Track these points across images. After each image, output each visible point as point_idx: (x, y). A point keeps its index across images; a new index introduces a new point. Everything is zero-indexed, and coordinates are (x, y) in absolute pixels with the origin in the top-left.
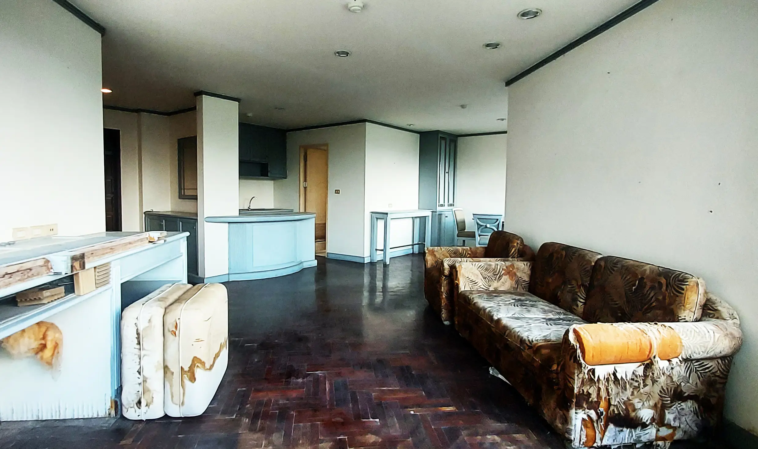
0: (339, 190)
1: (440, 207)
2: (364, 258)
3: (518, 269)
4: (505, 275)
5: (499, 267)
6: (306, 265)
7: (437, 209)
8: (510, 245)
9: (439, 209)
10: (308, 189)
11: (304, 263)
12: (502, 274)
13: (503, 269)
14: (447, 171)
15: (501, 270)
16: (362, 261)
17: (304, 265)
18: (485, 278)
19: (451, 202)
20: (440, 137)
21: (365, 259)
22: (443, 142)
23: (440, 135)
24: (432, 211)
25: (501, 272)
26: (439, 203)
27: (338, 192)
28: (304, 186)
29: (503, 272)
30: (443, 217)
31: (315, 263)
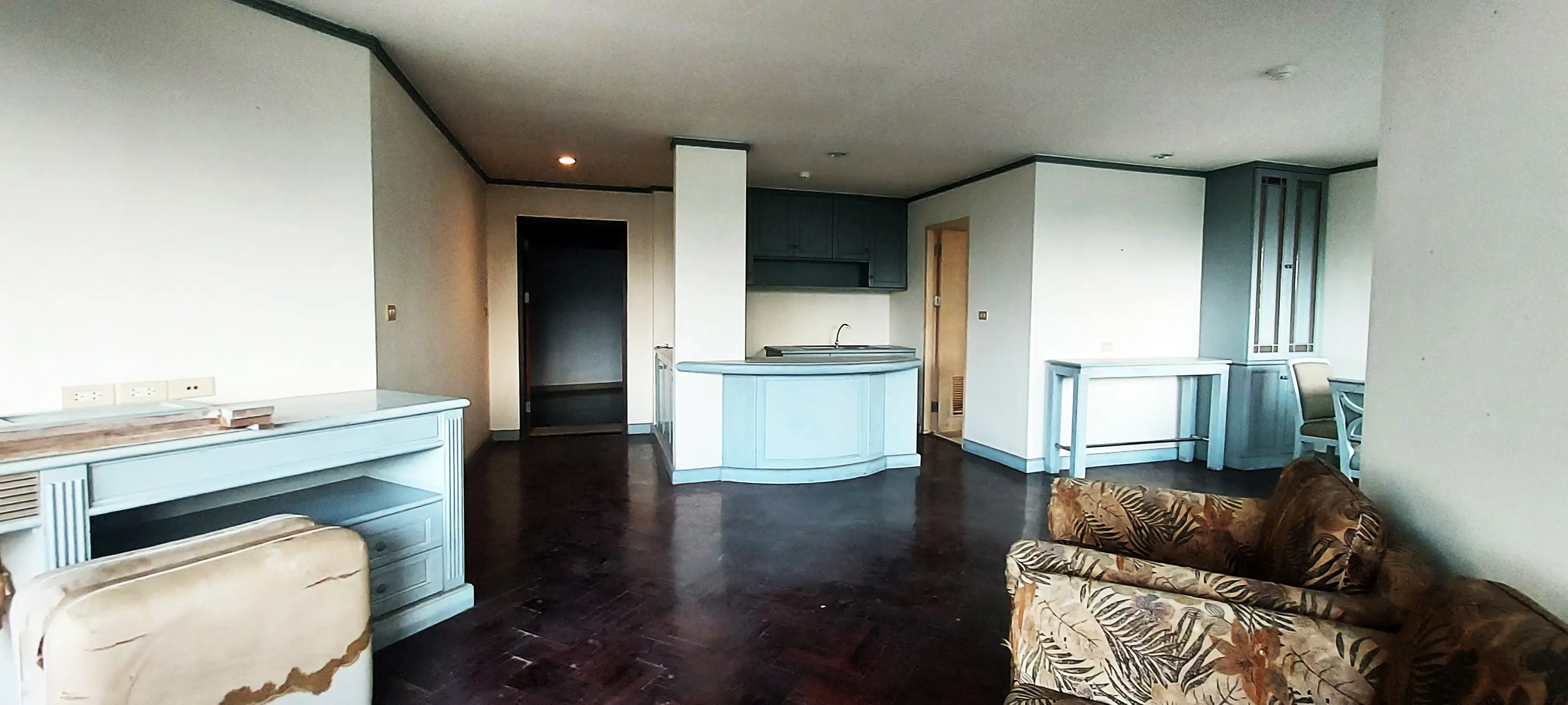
0: (986, 312)
1: (1259, 353)
2: (1026, 460)
3: (1296, 659)
4: (1222, 670)
5: (1197, 629)
6: (893, 463)
7: (1249, 359)
8: (1319, 531)
9: (1254, 358)
10: (941, 309)
11: (888, 458)
12: (1207, 661)
13: (1216, 643)
14: (1287, 259)
15: (1207, 643)
16: (1020, 468)
17: (888, 463)
18: (1126, 661)
19: (1301, 340)
20: (1265, 180)
21: (1028, 463)
22: (1274, 192)
23: (1261, 174)
24: (1230, 362)
25: (1207, 653)
26: (1256, 342)
27: (984, 315)
28: (936, 304)
29: (1215, 654)
30: (1272, 380)
31: (916, 461)
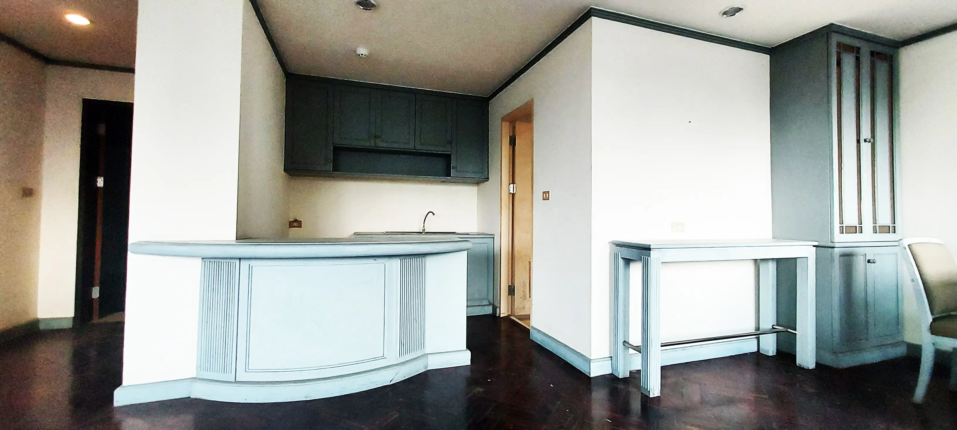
0: (549, 192)
2: (590, 361)
6: (434, 363)
9: (842, 238)
10: (516, 197)
11: (430, 357)
14: (866, 133)
16: (584, 369)
19: (885, 219)
20: (839, 45)
21: (593, 364)
22: (848, 62)
23: (835, 40)
24: (816, 243)
26: (841, 222)
27: (547, 195)
28: (511, 191)
30: (859, 264)
31: (464, 357)
